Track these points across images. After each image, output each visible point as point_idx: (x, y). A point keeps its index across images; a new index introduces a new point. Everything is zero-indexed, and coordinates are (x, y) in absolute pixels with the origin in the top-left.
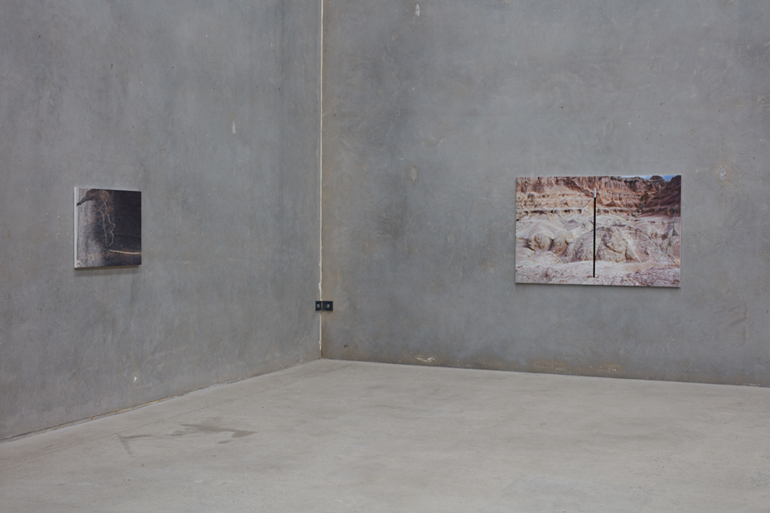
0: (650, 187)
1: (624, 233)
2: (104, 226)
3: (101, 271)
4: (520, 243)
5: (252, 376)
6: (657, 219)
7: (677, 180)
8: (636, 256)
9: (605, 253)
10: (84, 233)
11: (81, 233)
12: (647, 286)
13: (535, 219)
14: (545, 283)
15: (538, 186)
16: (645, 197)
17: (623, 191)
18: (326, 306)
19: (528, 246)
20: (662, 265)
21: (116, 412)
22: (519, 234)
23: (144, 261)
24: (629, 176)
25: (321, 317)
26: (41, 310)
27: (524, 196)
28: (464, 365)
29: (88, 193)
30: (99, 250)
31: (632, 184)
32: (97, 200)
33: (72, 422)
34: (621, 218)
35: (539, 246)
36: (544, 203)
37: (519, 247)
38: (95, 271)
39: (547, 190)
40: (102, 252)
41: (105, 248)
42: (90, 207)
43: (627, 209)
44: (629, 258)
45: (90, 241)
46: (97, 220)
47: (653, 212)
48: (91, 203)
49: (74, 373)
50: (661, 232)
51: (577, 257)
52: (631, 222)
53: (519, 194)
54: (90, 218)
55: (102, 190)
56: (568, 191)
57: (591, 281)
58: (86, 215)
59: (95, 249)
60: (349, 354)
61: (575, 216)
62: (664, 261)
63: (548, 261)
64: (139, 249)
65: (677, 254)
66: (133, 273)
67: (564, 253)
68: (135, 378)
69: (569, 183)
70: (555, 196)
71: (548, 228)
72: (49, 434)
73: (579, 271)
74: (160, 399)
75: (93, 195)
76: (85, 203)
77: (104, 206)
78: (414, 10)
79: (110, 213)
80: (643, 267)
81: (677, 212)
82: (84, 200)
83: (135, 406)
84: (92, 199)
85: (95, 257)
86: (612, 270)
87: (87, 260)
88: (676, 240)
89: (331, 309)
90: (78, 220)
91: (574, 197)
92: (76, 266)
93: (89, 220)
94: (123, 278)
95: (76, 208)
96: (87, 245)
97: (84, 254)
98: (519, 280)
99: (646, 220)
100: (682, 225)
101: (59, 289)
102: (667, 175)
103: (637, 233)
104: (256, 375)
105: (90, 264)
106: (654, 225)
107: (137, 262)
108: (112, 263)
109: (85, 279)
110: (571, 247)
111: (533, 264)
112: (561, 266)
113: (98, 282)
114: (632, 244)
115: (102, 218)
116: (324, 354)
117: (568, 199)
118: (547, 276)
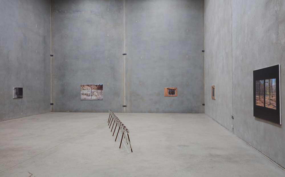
0: (99, 86)
1: (95, 92)
2: (17, 93)
4: (81, 94)
5: (40, 114)
6: (100, 90)
7: (102, 85)
8: (97, 95)
9: (93, 95)
12: (99, 100)
13: (83, 90)
14: (85, 100)
15: (84, 86)
16: (98, 87)
17: (95, 87)
18: (52, 104)
19: (82, 94)
20: (101, 97)
21: (19, 118)
22: (81, 93)
23: (23, 97)
24: (96, 85)
25: (51, 106)
26: (9, 104)
27: (82, 87)
28: (73, 112)
31: (96, 86)
33: (13, 119)
34: (95, 90)
35: (84, 94)
36: (85, 88)
37: (81, 95)
39: (85, 86)
41: (17, 96)
43: (96, 89)
44: (96, 96)
47: (99, 89)
48: (15, 90)
49: (13, 113)
50: (100, 92)
51: (89, 96)
52: (96, 91)
53: (81, 87)
54: (15, 92)
56: (88, 86)
57: (91, 99)
60: (56, 111)
61: (89, 90)
62: (101, 96)
63: (85, 97)
64: (22, 95)
65: (102, 95)
66: (22, 99)
67: (87, 95)
68: (22, 114)
69: (88, 85)
70: (86, 87)
71: (85, 92)
72: (10, 120)
73: (90, 98)
74: (25, 117)
75: (16, 88)
78: (65, 60)
79: (18, 91)
80: (98, 97)
81: (102, 89)
83: (22, 117)
85: (16, 97)
86: (94, 98)
88: (102, 93)
89: (53, 104)
90: (14, 92)
91: (89, 87)
92: (13, 98)
94: (20, 100)
95: (13, 90)
96: (15, 95)
98: (81, 99)
99: (98, 91)
100: (103, 91)
101: (11, 101)
102: (101, 84)
103: (97, 92)
106: (99, 91)
107: (22, 97)
108: (18, 98)
109: (15, 100)
110: (88, 94)
111: (83, 97)
112: (87, 97)
113: (16, 100)
114: (96, 94)
116: (52, 111)
117: (88, 88)
118: (85, 98)
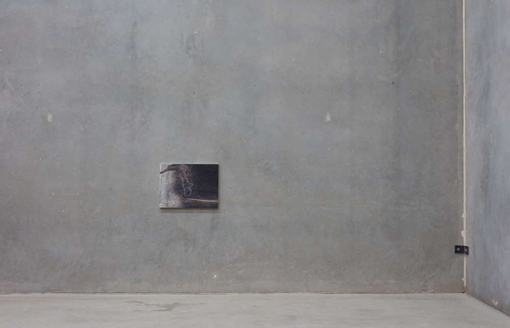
2: (183, 185)
3: (183, 210)
5: (354, 293)
10: (166, 189)
11: (163, 189)
23: (222, 206)
25: (465, 258)
26: (134, 229)
29: (169, 166)
30: (179, 198)
32: (177, 170)
38: (177, 210)
40: (181, 199)
41: (184, 197)
42: (170, 174)
45: (170, 193)
46: (177, 181)
48: (171, 172)
49: (160, 266)
55: (182, 165)
58: (168, 179)
59: (175, 198)
60: (473, 291)
64: (217, 198)
66: (213, 212)
68: (215, 276)
75: (174, 168)
76: (167, 172)
77: (183, 174)
79: (189, 177)
82: (165, 171)
83: (214, 292)
84: (172, 170)
85: (175, 201)
87: (168, 204)
89: (468, 253)
90: (165, 181)
93: (170, 181)
94: (205, 216)
95: (160, 175)
97: (165, 200)
101: (147, 219)
104: (360, 293)
105: (170, 206)
107: (215, 207)
108: (191, 206)
109: (169, 214)
113: (180, 216)
115: (182, 180)
